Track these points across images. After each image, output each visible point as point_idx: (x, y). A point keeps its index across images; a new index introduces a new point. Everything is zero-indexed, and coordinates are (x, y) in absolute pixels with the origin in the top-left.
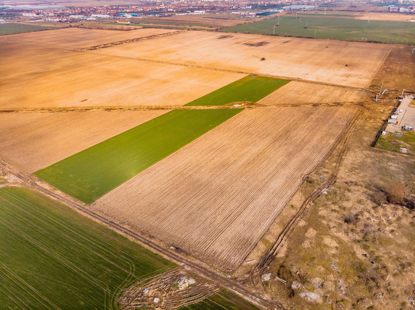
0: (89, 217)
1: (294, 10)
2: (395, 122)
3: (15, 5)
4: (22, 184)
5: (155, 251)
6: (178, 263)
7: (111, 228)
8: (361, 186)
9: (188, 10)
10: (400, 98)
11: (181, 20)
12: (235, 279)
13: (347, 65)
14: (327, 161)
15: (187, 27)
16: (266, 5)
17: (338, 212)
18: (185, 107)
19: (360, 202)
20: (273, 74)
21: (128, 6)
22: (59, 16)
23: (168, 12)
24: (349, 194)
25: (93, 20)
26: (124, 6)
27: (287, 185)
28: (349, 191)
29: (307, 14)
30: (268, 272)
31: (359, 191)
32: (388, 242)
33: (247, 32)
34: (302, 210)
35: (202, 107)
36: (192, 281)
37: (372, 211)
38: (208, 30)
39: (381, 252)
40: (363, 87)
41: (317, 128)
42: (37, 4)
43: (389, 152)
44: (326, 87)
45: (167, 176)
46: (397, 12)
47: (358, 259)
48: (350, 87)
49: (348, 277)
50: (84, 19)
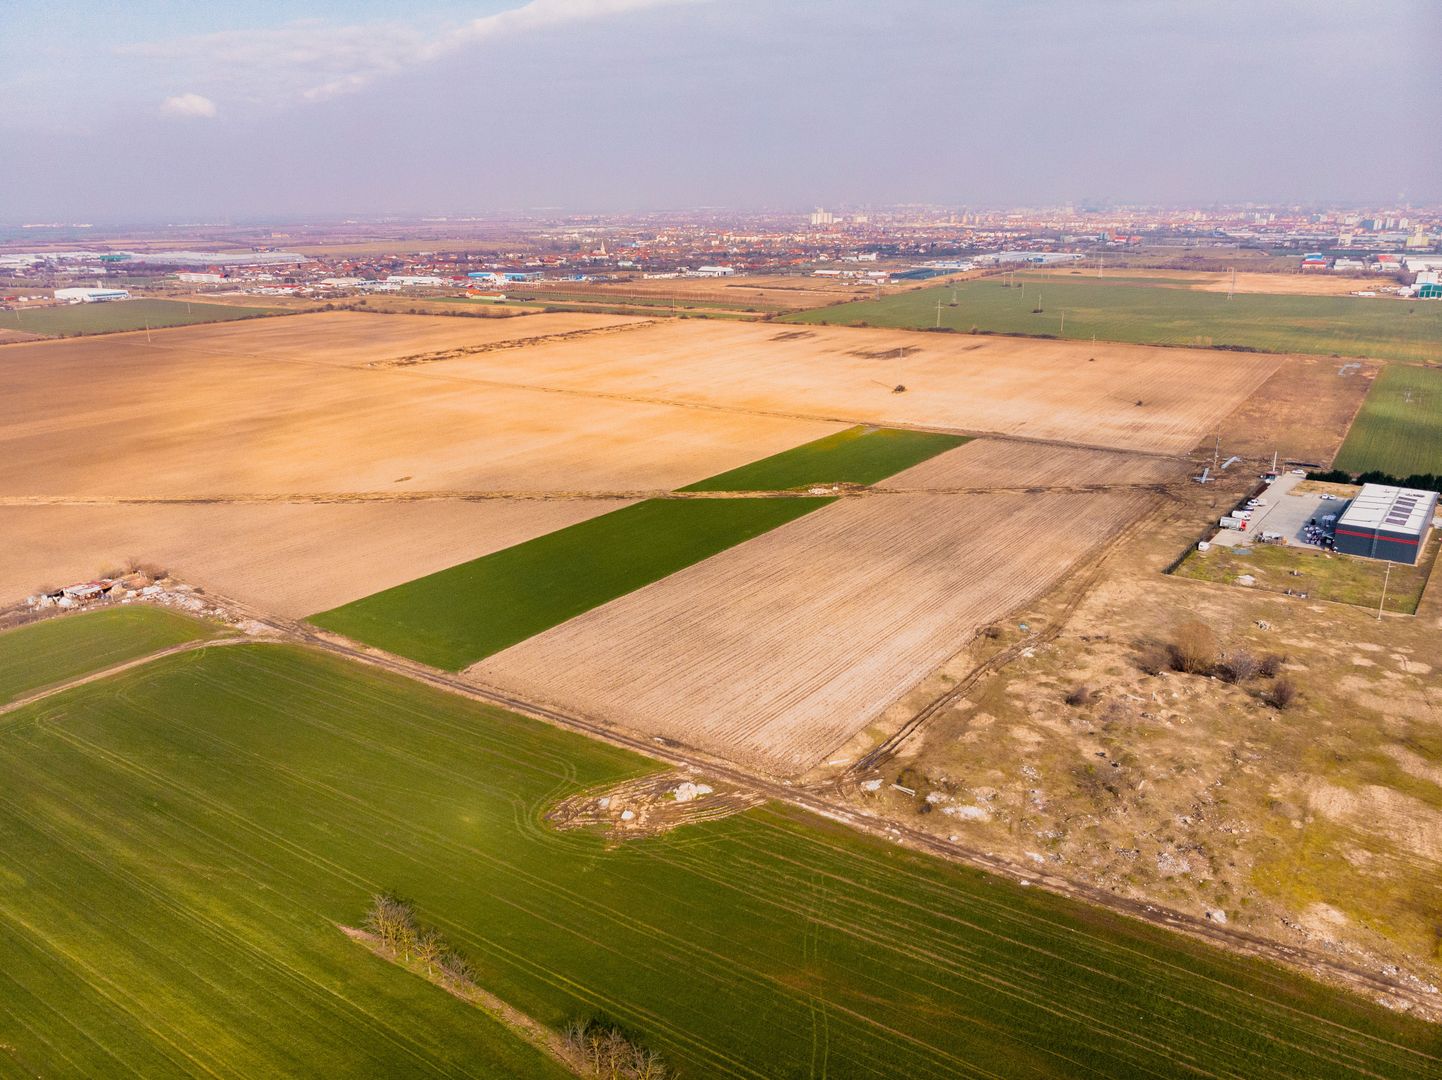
0: (457, 692)
1: (1007, 264)
2: (1239, 525)
3: (147, 250)
4: (281, 637)
5: (619, 745)
6: (675, 763)
7: (513, 710)
8: (1121, 644)
9: (680, 264)
10: (1268, 476)
11: (659, 290)
12: (801, 787)
13: (1140, 404)
14: (1045, 600)
15: (680, 309)
16: (921, 251)
17: (1052, 686)
18: (680, 495)
19: (1110, 671)
20: (925, 425)
21: (494, 253)
22: (289, 281)
23: (618, 269)
24: (1089, 658)
25: (392, 291)
26: (481, 253)
27: (935, 641)
28: (1089, 652)
29: (1046, 277)
30: (875, 778)
31: (1112, 652)
32: (1162, 733)
33: (859, 322)
34: (966, 684)
35: (724, 495)
36: (706, 789)
37: (1136, 686)
38: (741, 320)
39: (1139, 750)
40: (1174, 453)
41: (1031, 537)
42: (215, 250)
43: (1208, 583)
44: (1071, 451)
45: (640, 624)
46: (1325, 272)
47: (1084, 759)
48: (1137, 453)
49: (1055, 785)
50: (366, 287)
